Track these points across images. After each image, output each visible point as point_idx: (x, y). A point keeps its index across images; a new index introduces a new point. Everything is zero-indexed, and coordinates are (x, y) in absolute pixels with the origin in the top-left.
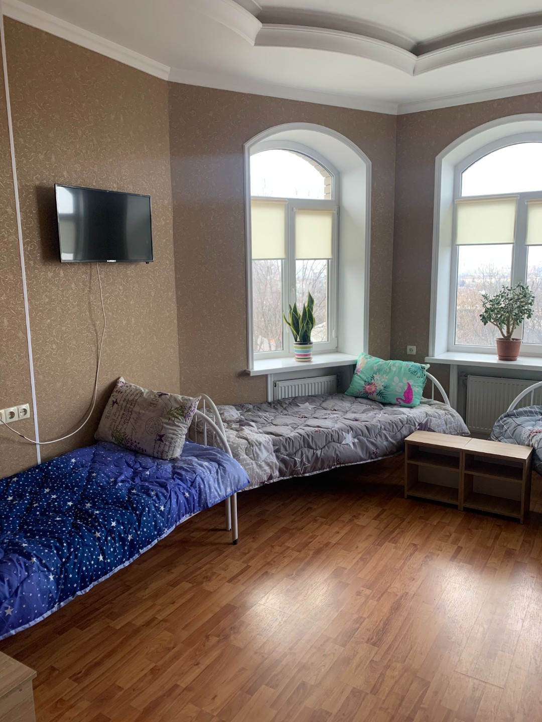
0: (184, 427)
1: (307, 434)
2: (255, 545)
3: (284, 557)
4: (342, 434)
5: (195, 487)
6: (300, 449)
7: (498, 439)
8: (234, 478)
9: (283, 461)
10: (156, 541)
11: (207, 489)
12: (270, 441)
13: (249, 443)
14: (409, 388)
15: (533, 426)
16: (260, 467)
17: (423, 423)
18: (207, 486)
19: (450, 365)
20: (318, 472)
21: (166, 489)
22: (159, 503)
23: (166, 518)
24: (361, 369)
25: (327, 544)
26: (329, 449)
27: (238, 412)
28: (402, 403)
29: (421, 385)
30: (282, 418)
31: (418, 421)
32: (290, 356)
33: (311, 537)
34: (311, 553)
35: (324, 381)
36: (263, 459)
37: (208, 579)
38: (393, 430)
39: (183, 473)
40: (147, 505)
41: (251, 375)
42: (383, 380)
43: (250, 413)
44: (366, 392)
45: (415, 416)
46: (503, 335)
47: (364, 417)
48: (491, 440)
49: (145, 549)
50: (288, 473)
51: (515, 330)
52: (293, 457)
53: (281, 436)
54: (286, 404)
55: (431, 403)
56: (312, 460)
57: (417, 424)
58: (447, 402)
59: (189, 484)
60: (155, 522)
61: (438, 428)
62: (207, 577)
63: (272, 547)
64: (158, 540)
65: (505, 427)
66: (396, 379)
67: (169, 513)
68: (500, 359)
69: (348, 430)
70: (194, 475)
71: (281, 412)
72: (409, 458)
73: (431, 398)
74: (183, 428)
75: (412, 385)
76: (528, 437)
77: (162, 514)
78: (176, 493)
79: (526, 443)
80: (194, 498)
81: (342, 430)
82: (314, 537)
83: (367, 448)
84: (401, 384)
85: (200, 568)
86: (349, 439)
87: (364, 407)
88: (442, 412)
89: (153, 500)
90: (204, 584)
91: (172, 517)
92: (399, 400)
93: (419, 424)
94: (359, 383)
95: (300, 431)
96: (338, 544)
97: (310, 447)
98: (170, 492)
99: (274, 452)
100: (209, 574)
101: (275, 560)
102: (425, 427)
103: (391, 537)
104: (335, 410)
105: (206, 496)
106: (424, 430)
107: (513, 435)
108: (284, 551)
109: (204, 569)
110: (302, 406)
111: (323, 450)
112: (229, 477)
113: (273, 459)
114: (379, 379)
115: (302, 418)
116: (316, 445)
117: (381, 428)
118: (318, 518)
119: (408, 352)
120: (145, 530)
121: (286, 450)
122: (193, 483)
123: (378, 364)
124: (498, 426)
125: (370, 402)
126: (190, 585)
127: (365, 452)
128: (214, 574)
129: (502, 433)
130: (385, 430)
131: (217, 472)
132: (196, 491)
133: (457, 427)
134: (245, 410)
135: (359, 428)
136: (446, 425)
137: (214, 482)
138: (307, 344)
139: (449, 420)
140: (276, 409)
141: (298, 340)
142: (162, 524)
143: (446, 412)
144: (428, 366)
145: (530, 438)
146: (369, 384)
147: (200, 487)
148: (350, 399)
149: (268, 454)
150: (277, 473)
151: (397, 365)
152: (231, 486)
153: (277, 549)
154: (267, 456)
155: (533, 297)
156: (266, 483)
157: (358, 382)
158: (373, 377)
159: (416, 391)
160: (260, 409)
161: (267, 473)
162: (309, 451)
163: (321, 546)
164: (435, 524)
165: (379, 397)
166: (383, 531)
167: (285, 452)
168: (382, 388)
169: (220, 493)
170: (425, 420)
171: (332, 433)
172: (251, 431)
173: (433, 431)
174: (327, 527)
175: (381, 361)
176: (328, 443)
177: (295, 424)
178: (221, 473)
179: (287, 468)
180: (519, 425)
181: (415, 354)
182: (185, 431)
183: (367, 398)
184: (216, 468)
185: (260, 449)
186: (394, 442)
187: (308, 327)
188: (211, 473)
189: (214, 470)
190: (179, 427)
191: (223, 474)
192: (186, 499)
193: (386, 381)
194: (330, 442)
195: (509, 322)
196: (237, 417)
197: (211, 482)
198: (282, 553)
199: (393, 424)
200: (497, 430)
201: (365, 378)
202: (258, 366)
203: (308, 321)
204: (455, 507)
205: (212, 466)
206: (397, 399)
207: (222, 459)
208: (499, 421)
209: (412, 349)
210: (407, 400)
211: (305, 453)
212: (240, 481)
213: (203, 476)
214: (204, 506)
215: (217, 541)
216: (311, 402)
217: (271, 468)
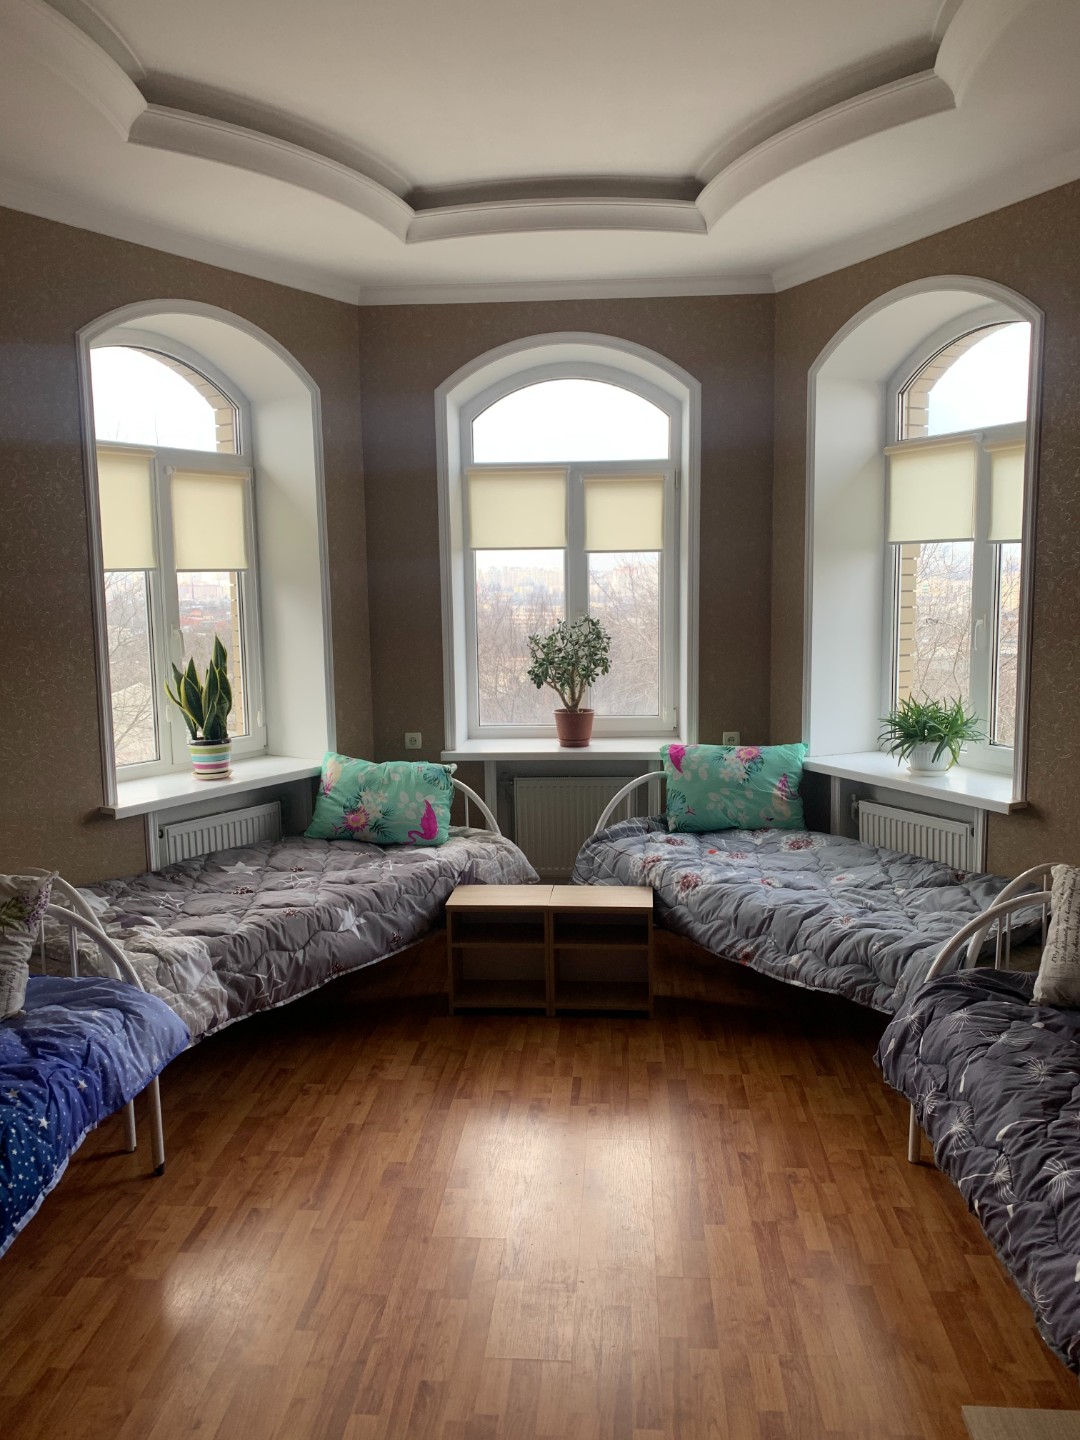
0: (27, 944)
1: (273, 924)
2: (204, 1166)
3: (276, 1173)
4: (337, 912)
5: (93, 1067)
6: (262, 954)
7: (587, 881)
8: (163, 1034)
9: (234, 985)
10: (41, 1198)
11: (117, 1064)
12: (203, 947)
13: (161, 958)
14: (430, 812)
15: (644, 851)
16: (193, 1003)
17: (467, 870)
18: (115, 1059)
19: (483, 762)
20: (300, 995)
21: (38, 1081)
22: (34, 1112)
23: (53, 1141)
24: (333, 784)
25: (349, 1129)
26: (317, 945)
27: (103, 900)
28: (419, 839)
29: (448, 802)
30: (203, 899)
31: (456, 868)
32: (185, 769)
33: (311, 1123)
34: (326, 1152)
35: (257, 815)
36: (195, 987)
37: (135, 1256)
38: (420, 891)
39: (57, 1041)
40: (11, 1123)
41: (118, 817)
42: (379, 800)
43: (130, 899)
44: (349, 828)
45: (451, 860)
46: (566, 704)
47: (362, 873)
48: (574, 884)
49: (24, 1221)
50: (245, 1008)
51: (583, 695)
52: (252, 973)
53: (222, 934)
54: (195, 870)
55: (467, 833)
56: (288, 974)
57: (456, 875)
58: (495, 828)
59: (79, 1061)
60: (36, 1154)
61: (490, 875)
62: (130, 1255)
63: (242, 1159)
64: (44, 1194)
65: (598, 860)
66: (404, 797)
67: (58, 1132)
68: (564, 745)
69: (345, 903)
70: (83, 1041)
71: (194, 887)
72: (455, 939)
73: (464, 825)
74: (25, 945)
75: (434, 805)
76: (642, 872)
77: (45, 1132)
78: (61, 1085)
79: (640, 881)
80: (96, 1089)
81: (335, 906)
82: (316, 1122)
83: (383, 932)
84: (414, 805)
85: (106, 1241)
86: (349, 920)
87: (353, 857)
88: (491, 847)
89: (19, 1109)
90: (131, 1269)
91: (65, 1137)
92: (413, 835)
93: (461, 874)
94: (333, 811)
95: (256, 919)
96: (368, 1124)
97: (281, 947)
98: (50, 1085)
99: (214, 969)
100: (131, 1248)
101: (260, 1182)
102: (469, 878)
103: (458, 1088)
104: (300, 870)
105: (118, 1080)
106: (469, 884)
107: (613, 871)
108: (271, 1161)
109: (113, 1241)
110: (232, 871)
111: (307, 948)
112: (153, 1035)
113: (215, 984)
114: (370, 799)
115: (243, 893)
116: (292, 940)
117: (400, 889)
118: (308, 1085)
119: (408, 745)
120: (21, 1177)
121: (237, 962)
122: (86, 1057)
123: (365, 771)
124: (584, 859)
125: (358, 846)
126: (100, 1280)
127: (379, 940)
128: (142, 1244)
129: (592, 870)
130: (408, 893)
131: (125, 1027)
132: (97, 1073)
133: (520, 870)
134: (115, 894)
135: (363, 896)
136: (502, 869)
137: (126, 1048)
138: (219, 743)
139: (505, 860)
140: (180, 883)
141: (200, 734)
142: (49, 1158)
143: (498, 845)
144: (454, 767)
145: (646, 872)
146: (354, 811)
147: (102, 1064)
148: (319, 843)
149: (203, 975)
150: (224, 1012)
151: (401, 770)
152: (159, 1051)
153: (254, 1161)
154: (201, 979)
155: (609, 638)
156: (206, 1035)
157: (330, 810)
158: (359, 797)
159: (441, 815)
160: (147, 887)
161: (207, 1015)
162: (281, 957)
163: (338, 1134)
164: (520, 1049)
165: (375, 835)
166: (438, 1081)
167: (235, 967)
168: (380, 816)
169: (142, 1070)
170: (469, 865)
171: (318, 914)
172: (152, 933)
173: (484, 883)
174: (333, 1097)
175: (370, 766)
176: (313, 934)
177: (236, 907)
178: (134, 1029)
179: (242, 995)
180: (621, 853)
181: (420, 747)
182: (28, 952)
183: (351, 839)
184: (119, 1019)
185: (186, 968)
186: (424, 912)
187: (222, 709)
188: (114, 1032)
189: (117, 1025)
190: (15, 944)
191: (138, 1027)
192: (84, 1094)
193: (385, 801)
194: (316, 932)
195: (573, 681)
196: (104, 909)
197: (122, 1050)
198: (267, 1166)
199: (417, 879)
200: (582, 867)
201: (343, 801)
202: (128, 796)
203: (221, 695)
204: (540, 1013)
205: (112, 1017)
206: (410, 834)
207: (128, 998)
208: (584, 850)
209: (415, 739)
210: (427, 835)
211: (275, 962)
212: (175, 1038)
213: (102, 1040)
214: (115, 1103)
215: (117, 1177)
216: (249, 860)
217: (213, 1001)
